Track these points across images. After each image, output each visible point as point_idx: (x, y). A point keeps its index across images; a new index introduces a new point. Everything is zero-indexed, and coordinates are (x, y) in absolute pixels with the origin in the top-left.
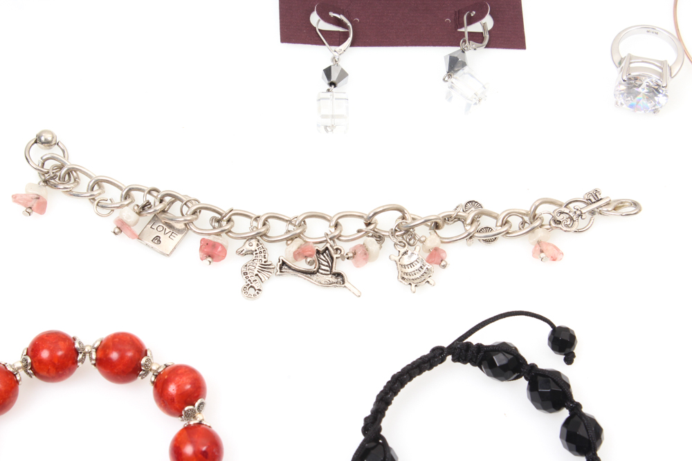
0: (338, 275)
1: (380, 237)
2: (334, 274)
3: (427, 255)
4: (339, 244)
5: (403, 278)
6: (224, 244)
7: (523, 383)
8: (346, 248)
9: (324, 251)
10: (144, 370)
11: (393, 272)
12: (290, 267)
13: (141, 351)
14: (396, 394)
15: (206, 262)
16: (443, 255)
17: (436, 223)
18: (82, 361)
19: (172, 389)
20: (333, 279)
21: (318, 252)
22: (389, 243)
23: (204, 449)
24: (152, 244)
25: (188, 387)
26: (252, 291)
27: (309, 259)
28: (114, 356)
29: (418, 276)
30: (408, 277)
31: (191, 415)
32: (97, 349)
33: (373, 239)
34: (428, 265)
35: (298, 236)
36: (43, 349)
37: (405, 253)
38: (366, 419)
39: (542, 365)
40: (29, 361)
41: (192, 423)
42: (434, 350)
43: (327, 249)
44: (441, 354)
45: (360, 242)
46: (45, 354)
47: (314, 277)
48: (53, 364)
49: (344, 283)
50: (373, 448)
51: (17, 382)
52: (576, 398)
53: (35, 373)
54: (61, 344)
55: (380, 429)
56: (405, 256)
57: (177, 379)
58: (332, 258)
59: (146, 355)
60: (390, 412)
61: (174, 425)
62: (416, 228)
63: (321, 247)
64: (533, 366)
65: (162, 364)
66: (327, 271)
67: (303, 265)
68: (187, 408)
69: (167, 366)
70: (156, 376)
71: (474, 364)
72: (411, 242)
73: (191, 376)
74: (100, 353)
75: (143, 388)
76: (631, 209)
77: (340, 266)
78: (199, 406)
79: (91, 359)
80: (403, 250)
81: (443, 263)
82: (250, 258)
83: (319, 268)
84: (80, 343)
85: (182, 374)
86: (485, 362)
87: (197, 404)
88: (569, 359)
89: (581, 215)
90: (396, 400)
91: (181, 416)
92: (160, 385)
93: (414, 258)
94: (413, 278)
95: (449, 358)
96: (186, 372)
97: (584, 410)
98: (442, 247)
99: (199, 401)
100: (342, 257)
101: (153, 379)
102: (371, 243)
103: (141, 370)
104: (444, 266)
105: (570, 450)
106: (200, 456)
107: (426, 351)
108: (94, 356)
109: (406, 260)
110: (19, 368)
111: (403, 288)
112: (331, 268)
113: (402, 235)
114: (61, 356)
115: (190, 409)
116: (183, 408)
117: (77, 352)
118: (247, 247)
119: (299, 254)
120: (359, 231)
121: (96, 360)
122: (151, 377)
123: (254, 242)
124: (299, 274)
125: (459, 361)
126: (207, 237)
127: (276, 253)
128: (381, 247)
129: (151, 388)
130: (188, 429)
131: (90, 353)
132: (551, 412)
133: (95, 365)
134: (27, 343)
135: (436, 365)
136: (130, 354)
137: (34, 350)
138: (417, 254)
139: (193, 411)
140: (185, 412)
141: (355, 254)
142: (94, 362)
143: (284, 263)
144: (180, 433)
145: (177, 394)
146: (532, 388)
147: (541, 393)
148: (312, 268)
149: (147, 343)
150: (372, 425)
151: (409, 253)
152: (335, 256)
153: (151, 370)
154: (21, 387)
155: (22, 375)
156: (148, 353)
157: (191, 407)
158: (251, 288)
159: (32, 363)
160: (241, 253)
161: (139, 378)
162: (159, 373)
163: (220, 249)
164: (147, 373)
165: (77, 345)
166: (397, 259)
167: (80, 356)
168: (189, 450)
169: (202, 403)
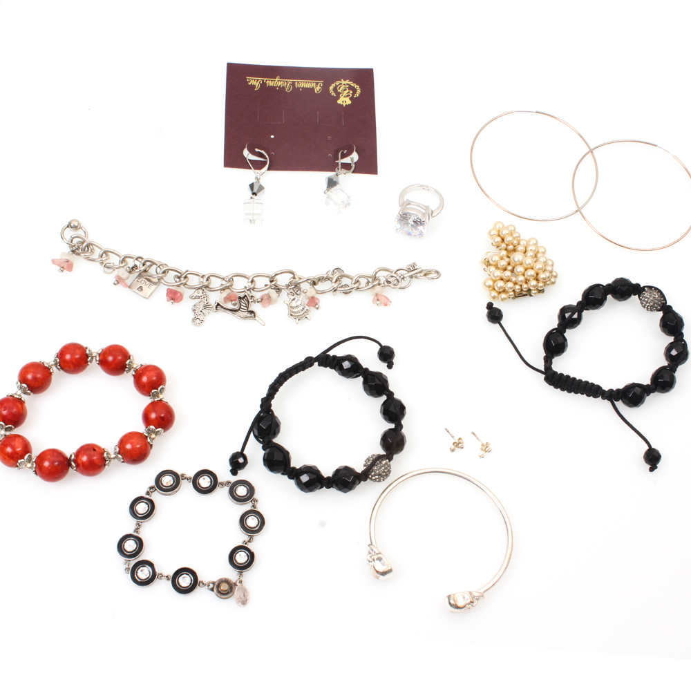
0: (252, 312)
1: (279, 289)
2: (249, 312)
3: (307, 301)
4: (253, 293)
5: (291, 315)
6: (181, 292)
7: (361, 379)
8: (258, 295)
9: (244, 297)
10: (128, 368)
11: (286, 311)
12: (222, 307)
13: (126, 356)
14: (281, 385)
15: (170, 303)
16: (317, 301)
17: (314, 282)
18: (91, 361)
19: (145, 379)
20: (248, 315)
21: (240, 298)
22: (284, 293)
23: (162, 415)
24: (137, 291)
25: (155, 378)
26: (198, 321)
27: (233, 302)
28: (110, 359)
29: (301, 314)
30: (295, 314)
31: (156, 395)
32: (100, 354)
33: (274, 291)
34: (307, 308)
35: (228, 288)
36: (67, 353)
37: (294, 299)
38: (262, 399)
39: (372, 369)
40: (58, 361)
41: (156, 400)
42: (306, 359)
43: (246, 296)
44: (310, 361)
45: (266, 292)
46: (68, 357)
47: (237, 313)
48: (73, 363)
49: (255, 316)
50: (265, 417)
51: (51, 373)
52: (391, 388)
53: (62, 368)
54: (77, 351)
55: (270, 405)
56: (294, 302)
57: (148, 373)
58: (248, 302)
60: (277, 395)
61: (146, 401)
62: (301, 284)
63: (242, 295)
64: (366, 370)
65: (139, 364)
66: (245, 309)
67: (229, 306)
68: (153, 391)
69: (142, 365)
70: (135, 371)
71: (331, 368)
72: (298, 293)
73: (157, 372)
74: (101, 357)
75: (127, 379)
76: (434, 275)
77: (253, 307)
78: (161, 390)
79: (96, 360)
80: (292, 298)
81: (317, 306)
82: (197, 301)
83: (240, 308)
84: (89, 351)
85: (151, 370)
86: (337, 367)
87: (159, 389)
88: (390, 366)
89: (403, 278)
90: (281, 389)
91: (150, 395)
92: (137, 377)
93: (299, 303)
94: (297, 315)
95: (316, 364)
96: (153, 369)
97: (396, 396)
98: (317, 296)
99: (161, 387)
100: (254, 301)
101: (134, 373)
102: (273, 293)
103: (126, 368)
104: (318, 308)
105: (386, 419)
106: (160, 419)
107: (303, 360)
108: (98, 359)
109: (294, 304)
110: (52, 365)
111: (291, 320)
112: (248, 308)
113: (293, 288)
114: (77, 359)
115: (155, 392)
116: (151, 391)
117: (87, 356)
118: (196, 294)
119: (227, 299)
120: (266, 285)
121: (99, 361)
122: (132, 372)
123: (200, 291)
124: (227, 311)
125: (322, 366)
126: (171, 288)
127: (214, 298)
128: (279, 296)
129: (132, 378)
130: (152, 403)
131: (96, 357)
132: (376, 397)
133: (98, 364)
134: (57, 350)
135: (307, 368)
136: (120, 358)
137: (61, 354)
138: (301, 300)
139: (157, 393)
140: (152, 393)
141: (262, 299)
143: (218, 304)
144: (148, 406)
145: (147, 382)
146: (365, 383)
147: (369, 385)
148: (236, 307)
149: (131, 350)
150: (266, 403)
151: (296, 299)
152: (250, 301)
153: (132, 368)
154: (53, 377)
155: (54, 370)
156: (131, 358)
157: (156, 390)
158: (197, 320)
159: (60, 362)
160: (193, 298)
161: (125, 372)
162: (137, 370)
163: (179, 294)
164: (130, 369)
165: (87, 352)
166: (288, 303)
167: (90, 359)
168: (153, 416)
169: (162, 388)
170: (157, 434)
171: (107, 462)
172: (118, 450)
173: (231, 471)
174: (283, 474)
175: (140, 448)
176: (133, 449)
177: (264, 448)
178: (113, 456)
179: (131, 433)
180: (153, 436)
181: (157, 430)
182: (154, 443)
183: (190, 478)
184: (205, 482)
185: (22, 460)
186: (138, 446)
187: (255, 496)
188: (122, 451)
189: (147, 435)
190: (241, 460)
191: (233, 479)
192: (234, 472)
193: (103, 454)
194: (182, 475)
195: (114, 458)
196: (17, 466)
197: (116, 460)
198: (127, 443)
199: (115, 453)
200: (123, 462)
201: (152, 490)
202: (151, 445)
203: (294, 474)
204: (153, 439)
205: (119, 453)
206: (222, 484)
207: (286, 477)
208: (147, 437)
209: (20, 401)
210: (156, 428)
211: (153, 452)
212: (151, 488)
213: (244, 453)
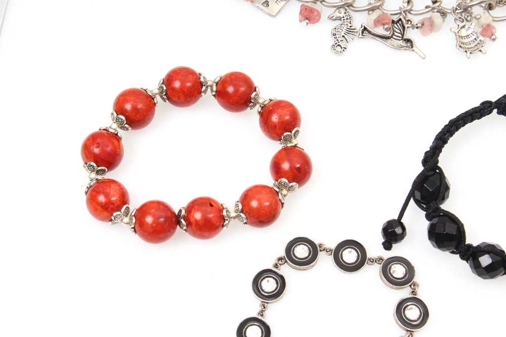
0: (408, 41)
1: (443, 13)
2: (405, 40)
3: (480, 30)
4: (409, 17)
5: (460, 46)
6: (319, 10)
8: (416, 20)
9: (398, 22)
10: (253, 103)
11: (452, 41)
12: (370, 32)
13: (251, 88)
14: (451, 135)
15: (304, 23)
16: (493, 31)
17: (490, 4)
18: (205, 92)
19: (275, 118)
20: (404, 44)
21: (393, 22)
22: (450, 18)
23: (298, 166)
24: (261, 7)
25: (287, 118)
26: (339, 49)
27: (386, 27)
28: (231, 89)
29: (472, 45)
30: (465, 46)
31: (289, 139)
32: (217, 84)
33: (439, 14)
34: (481, 38)
35: (378, 7)
36: (176, 80)
37: (463, 27)
38: (426, 153)
40: (165, 88)
41: (289, 145)
42: (483, 104)
43: (400, 20)
44: (489, 107)
45: (428, 15)
46: (177, 84)
47: (389, 41)
48: (184, 92)
49: (412, 47)
50: (432, 176)
51: (155, 104)
53: (169, 99)
54: (190, 77)
55: (437, 162)
56: (463, 30)
57: (279, 111)
58: (404, 28)
59: (255, 91)
60: (446, 149)
61: (275, 147)
62: (473, 8)
63: (395, 18)
65: (268, 99)
66: (400, 37)
67: (380, 31)
68: (285, 134)
69: (271, 100)
70: (262, 107)
72: (469, 19)
73: (291, 109)
74: (219, 87)
75: (251, 117)
77: (410, 34)
78: (295, 133)
79: (212, 91)
80: (461, 25)
81: (493, 37)
82: (338, 23)
83: (393, 34)
84: (204, 78)
85: (284, 107)
87: (293, 132)
90: (451, 140)
91: (280, 140)
92: (265, 115)
93: (470, 31)
94: (470, 48)
95: (495, 111)
96: (286, 105)
98: (494, 24)
99: (295, 129)
100: (413, 27)
101: (260, 110)
102: (437, 17)
103: (251, 102)
104: (494, 40)
106: (295, 171)
107: (477, 104)
108: (215, 89)
109: (464, 32)
110: (156, 94)
111: (460, 54)
112: (403, 35)
113: (461, 13)
114: (190, 86)
115: (288, 135)
116: (283, 134)
117: (201, 84)
118: (337, 14)
119: (378, 21)
120: (427, 7)
121: (216, 92)
122: (258, 108)
123: (342, 11)
124: (377, 38)
125: (503, 114)
126: (306, 4)
127: (359, 20)
128: (444, 21)
129: (258, 117)
130: (285, 150)
131: (211, 86)
133: (214, 96)
134: (163, 75)
135: (484, 116)
136: (242, 89)
137: (168, 80)
138: (472, 29)
139: (290, 136)
140: (284, 137)
141: (423, 24)
142: (214, 93)
143: (365, 29)
144: (280, 152)
145: (279, 122)
148: (387, 34)
149: (256, 82)
150: (431, 158)
151: (466, 27)
152: (406, 26)
153: (258, 102)
154: (157, 109)
155: (158, 99)
156: (257, 90)
157: (289, 133)
158: (338, 46)
159: (166, 91)
160: (331, 18)
161: (249, 108)
162: (265, 105)
163: (315, 14)
164: (255, 105)
165: (202, 79)
166: (456, 31)
167: (204, 88)
168: (286, 166)
169: (297, 131)
170: (290, 189)
171: (227, 222)
172: (240, 207)
173: (383, 244)
174: (453, 252)
175: (270, 206)
176: (260, 207)
177: (428, 217)
178: (233, 214)
179: (256, 187)
180: (285, 192)
181: (291, 184)
182: (286, 201)
183: (331, 250)
184: (350, 256)
185: (119, 213)
186: (267, 204)
187: (415, 280)
188: (246, 209)
189: (277, 190)
190: (399, 230)
191: (387, 255)
192: (387, 246)
193: (221, 211)
194: (320, 245)
195: (234, 218)
196: (111, 220)
197: (237, 220)
198: (253, 198)
199: (236, 211)
200: (246, 223)
201: (280, 262)
202: (282, 204)
203: (470, 254)
204: (285, 196)
205: (242, 211)
206: (373, 261)
207: (457, 257)
208: (277, 193)
209: (116, 137)
210: (290, 182)
211: (283, 213)
212: (280, 259)
213: (402, 221)
